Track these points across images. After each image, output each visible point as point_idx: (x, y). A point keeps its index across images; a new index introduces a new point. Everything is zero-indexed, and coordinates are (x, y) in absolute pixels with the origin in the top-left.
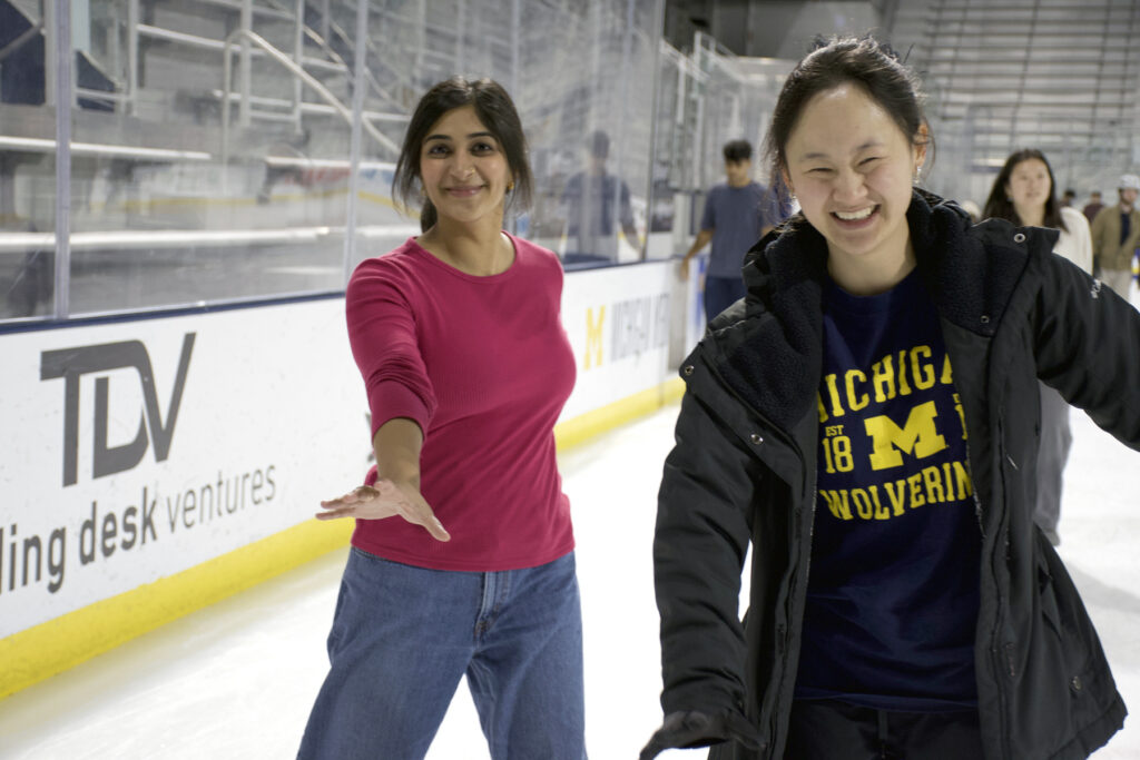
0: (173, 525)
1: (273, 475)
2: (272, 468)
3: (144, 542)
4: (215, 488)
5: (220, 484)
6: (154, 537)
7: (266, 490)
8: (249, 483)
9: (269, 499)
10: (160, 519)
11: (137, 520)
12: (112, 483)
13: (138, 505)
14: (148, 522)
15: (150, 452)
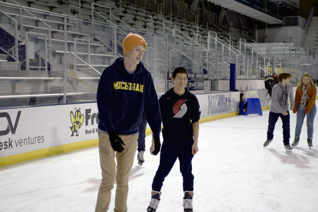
0: (17, 146)
1: (43, 138)
2: (43, 136)
3: (9, 148)
4: (28, 140)
5: (29, 139)
6: (12, 147)
7: (42, 140)
8: (37, 139)
9: (42, 142)
10: (13, 144)
11: (8, 144)
12: (1, 137)
13: (8, 141)
14: (10, 144)
15: (10, 132)
